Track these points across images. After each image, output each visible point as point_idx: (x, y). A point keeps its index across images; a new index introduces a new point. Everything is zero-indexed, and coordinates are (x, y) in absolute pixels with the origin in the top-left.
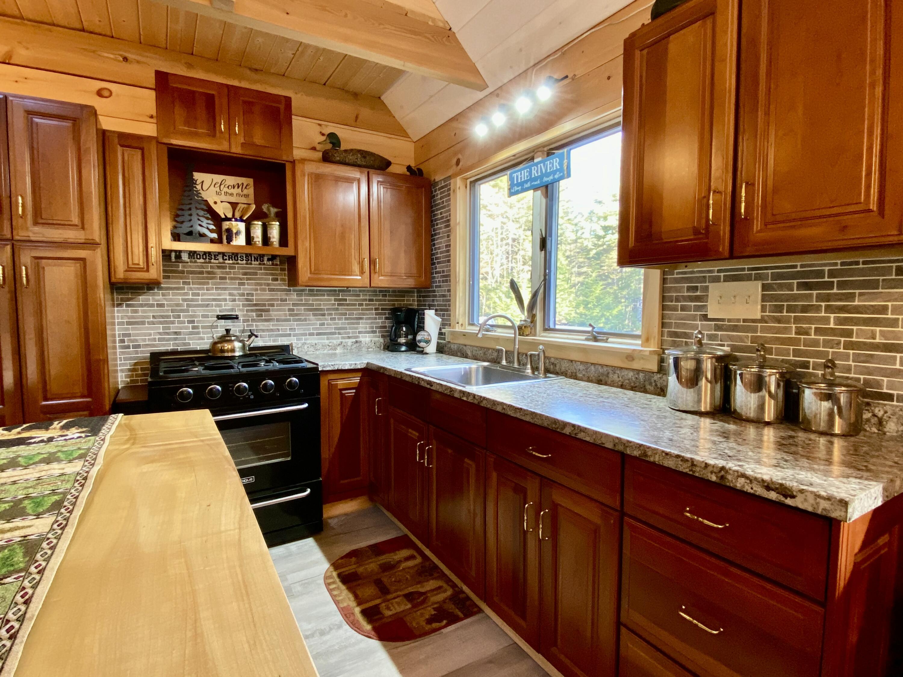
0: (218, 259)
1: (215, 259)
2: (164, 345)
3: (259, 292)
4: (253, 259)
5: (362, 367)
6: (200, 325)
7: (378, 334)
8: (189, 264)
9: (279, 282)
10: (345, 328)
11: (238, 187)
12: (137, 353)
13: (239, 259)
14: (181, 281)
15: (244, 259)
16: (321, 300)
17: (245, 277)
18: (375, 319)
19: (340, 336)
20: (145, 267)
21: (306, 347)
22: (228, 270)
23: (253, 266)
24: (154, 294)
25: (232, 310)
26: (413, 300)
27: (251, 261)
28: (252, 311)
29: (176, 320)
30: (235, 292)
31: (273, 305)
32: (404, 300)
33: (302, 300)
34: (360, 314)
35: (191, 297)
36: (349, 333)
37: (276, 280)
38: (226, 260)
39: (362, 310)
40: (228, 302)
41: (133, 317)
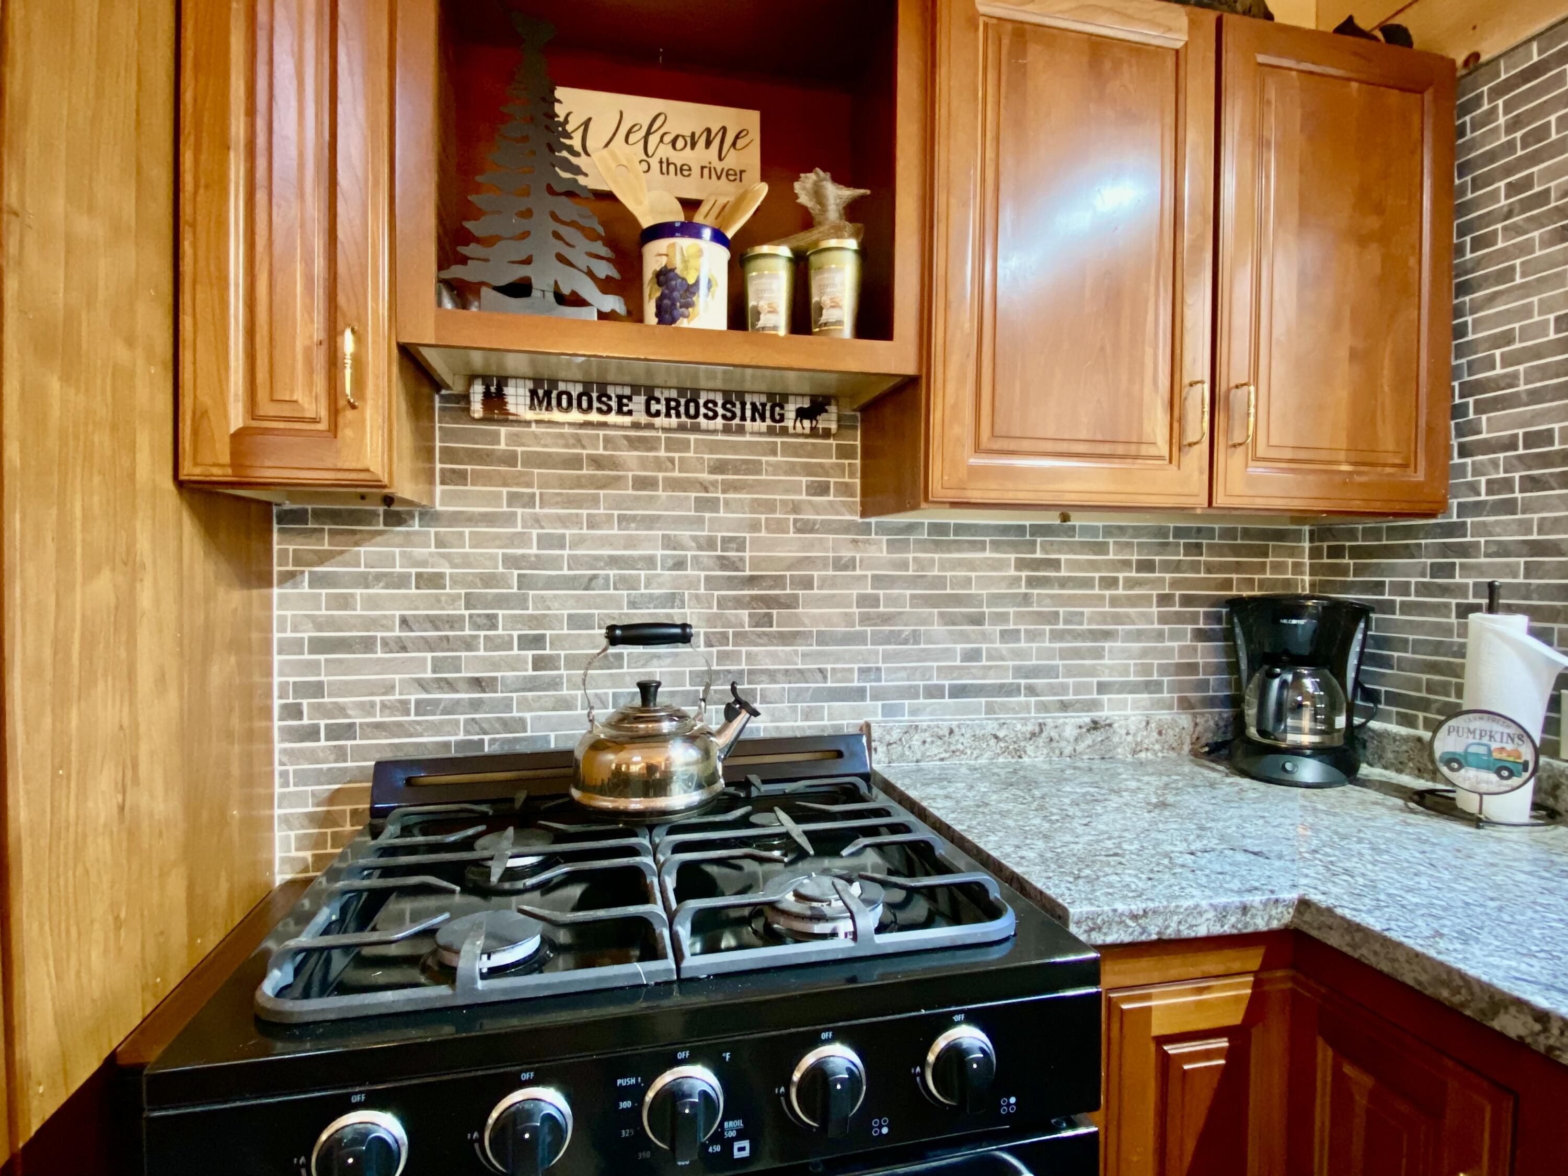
0: (630, 413)
1: (620, 412)
2: (436, 728)
3: (763, 534)
4: (748, 413)
5: (1275, 924)
6: (562, 653)
7: (1166, 695)
8: (534, 427)
9: (831, 498)
10: (1051, 672)
11: (708, 144)
12: (341, 753)
13: (703, 410)
14: (505, 490)
15: (720, 411)
16: (971, 565)
17: (720, 477)
18: (1160, 636)
19: (1033, 699)
20: (323, 413)
21: (916, 741)
22: (662, 453)
23: (748, 438)
24: (408, 540)
25: (671, 600)
26: (1297, 568)
27: (743, 418)
28: (739, 603)
29: (482, 633)
30: (685, 534)
31: (807, 583)
32: (1262, 567)
33: (904, 565)
34: (1104, 618)
35: (534, 551)
36: (1064, 689)
37: (823, 489)
38: (658, 414)
39: (1114, 601)
40: (659, 571)
41: (332, 624)
